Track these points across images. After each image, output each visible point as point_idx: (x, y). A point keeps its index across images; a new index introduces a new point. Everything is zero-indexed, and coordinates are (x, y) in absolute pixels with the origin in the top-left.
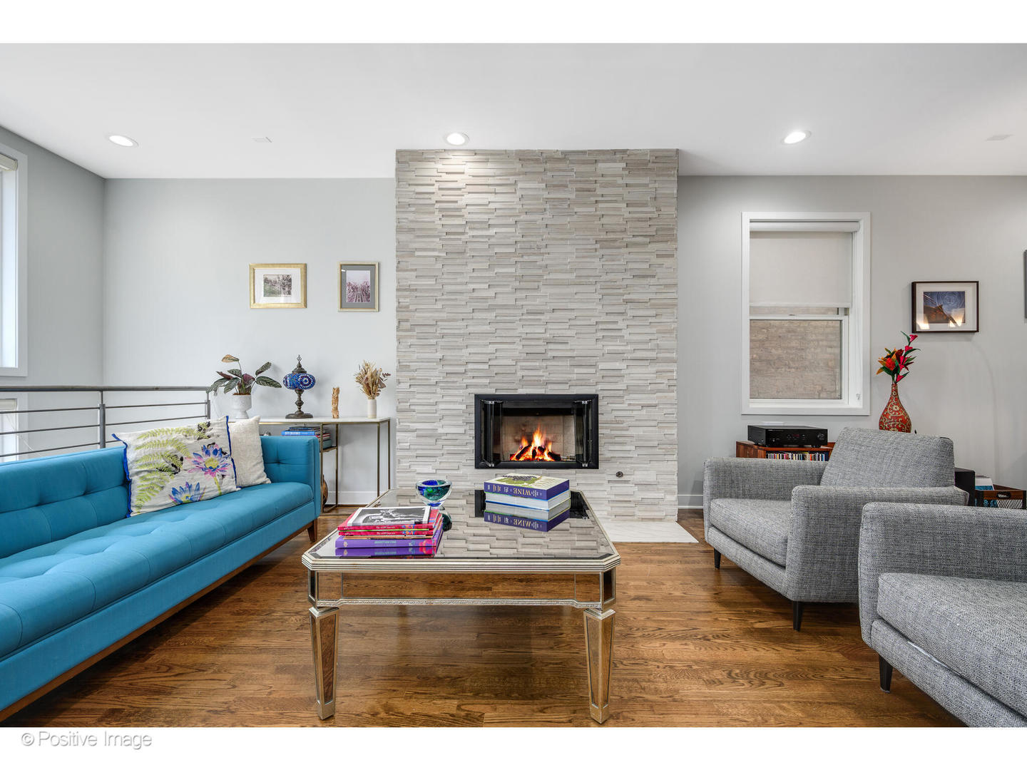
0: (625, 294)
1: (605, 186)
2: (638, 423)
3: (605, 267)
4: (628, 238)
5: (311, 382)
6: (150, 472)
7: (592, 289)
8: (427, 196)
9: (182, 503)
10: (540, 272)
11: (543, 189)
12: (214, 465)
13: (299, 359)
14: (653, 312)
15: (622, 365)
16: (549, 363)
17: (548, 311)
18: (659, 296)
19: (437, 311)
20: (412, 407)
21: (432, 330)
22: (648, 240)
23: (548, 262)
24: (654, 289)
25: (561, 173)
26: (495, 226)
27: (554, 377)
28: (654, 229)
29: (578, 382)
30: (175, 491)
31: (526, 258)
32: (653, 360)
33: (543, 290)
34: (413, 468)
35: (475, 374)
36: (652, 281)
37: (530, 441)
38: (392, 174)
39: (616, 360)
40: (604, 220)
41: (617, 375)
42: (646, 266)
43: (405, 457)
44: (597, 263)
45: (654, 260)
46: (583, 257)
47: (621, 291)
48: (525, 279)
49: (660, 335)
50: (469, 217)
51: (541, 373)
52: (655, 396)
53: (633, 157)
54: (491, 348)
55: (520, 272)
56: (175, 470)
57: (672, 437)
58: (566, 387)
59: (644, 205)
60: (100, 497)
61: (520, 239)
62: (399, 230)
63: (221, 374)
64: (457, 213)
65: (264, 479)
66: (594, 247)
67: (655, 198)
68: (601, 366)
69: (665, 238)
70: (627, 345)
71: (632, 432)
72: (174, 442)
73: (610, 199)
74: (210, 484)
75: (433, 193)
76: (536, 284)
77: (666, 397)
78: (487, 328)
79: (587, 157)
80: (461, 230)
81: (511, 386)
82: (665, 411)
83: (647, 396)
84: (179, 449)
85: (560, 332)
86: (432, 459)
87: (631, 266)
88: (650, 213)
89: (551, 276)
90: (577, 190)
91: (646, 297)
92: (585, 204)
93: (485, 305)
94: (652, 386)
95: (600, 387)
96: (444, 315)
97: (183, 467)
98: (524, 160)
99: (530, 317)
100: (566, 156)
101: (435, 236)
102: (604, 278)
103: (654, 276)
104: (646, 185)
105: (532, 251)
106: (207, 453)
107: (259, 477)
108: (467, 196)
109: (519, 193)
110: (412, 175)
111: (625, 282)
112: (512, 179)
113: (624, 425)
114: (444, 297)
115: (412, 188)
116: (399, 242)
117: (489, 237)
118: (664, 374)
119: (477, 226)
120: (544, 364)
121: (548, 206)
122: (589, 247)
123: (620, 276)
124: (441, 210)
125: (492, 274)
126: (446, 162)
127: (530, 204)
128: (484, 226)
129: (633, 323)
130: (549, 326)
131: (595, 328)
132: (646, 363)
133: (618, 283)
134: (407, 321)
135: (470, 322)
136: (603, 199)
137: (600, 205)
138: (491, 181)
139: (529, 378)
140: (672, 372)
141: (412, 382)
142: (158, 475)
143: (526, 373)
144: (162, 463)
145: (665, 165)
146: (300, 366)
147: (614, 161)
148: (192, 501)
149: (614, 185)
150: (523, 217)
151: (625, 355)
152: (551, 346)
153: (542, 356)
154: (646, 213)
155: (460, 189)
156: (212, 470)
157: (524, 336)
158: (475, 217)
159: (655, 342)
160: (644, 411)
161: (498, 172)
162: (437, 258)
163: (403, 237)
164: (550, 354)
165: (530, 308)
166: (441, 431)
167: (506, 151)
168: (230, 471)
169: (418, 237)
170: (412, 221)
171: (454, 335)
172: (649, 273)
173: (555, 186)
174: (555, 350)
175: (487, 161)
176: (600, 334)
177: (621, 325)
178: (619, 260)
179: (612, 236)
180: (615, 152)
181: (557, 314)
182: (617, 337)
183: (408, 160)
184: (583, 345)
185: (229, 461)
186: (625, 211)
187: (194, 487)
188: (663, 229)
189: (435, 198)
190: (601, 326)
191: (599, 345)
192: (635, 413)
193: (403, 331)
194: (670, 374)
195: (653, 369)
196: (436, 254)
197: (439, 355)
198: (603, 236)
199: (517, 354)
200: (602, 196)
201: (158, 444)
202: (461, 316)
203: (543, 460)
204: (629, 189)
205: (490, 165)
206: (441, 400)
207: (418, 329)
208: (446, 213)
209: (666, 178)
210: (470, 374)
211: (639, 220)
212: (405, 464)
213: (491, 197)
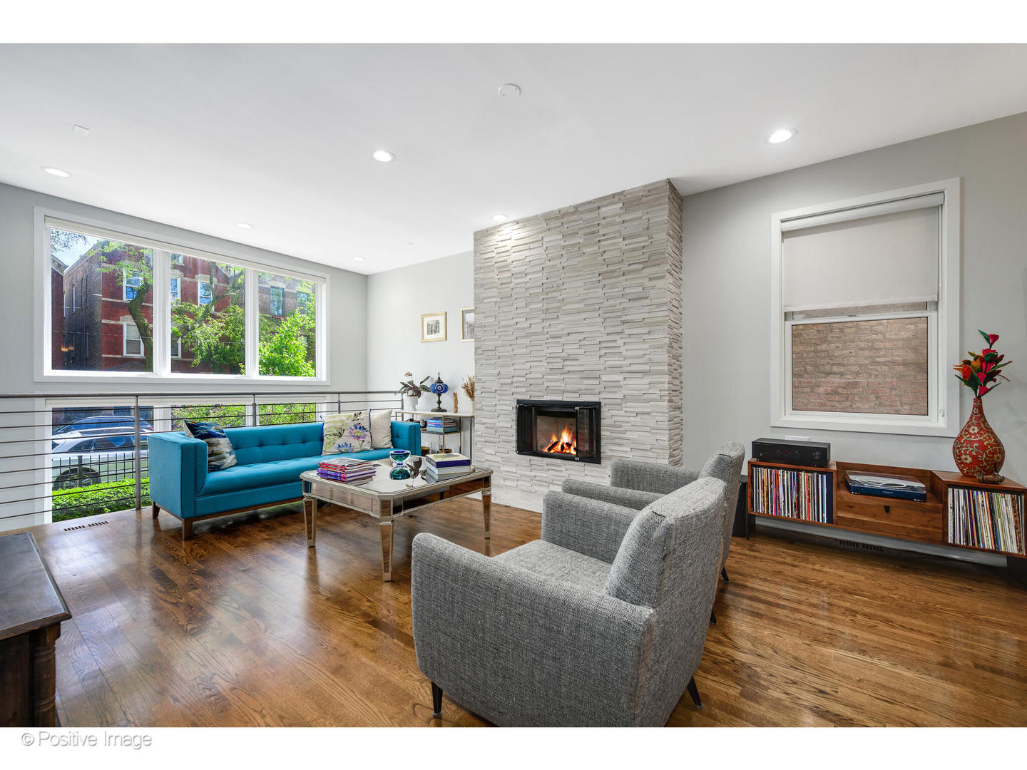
0: (623, 316)
1: (606, 226)
2: (633, 428)
3: (607, 295)
4: (625, 268)
5: (445, 389)
6: (330, 435)
7: (596, 314)
8: (490, 260)
9: (343, 453)
10: (559, 305)
11: (561, 239)
12: (359, 435)
13: (439, 374)
14: (646, 330)
15: (620, 378)
16: (565, 376)
17: (564, 335)
18: (653, 315)
19: (496, 340)
20: (483, 407)
21: (493, 353)
22: (641, 266)
23: (564, 296)
24: (646, 309)
25: (574, 223)
26: (530, 273)
27: (569, 388)
28: (646, 256)
29: (586, 392)
30: (339, 446)
31: (550, 295)
32: (645, 373)
33: (563, 319)
34: (484, 449)
35: (518, 385)
36: (646, 302)
37: (559, 437)
38: (472, 248)
39: (616, 373)
40: (605, 256)
41: (616, 386)
42: (641, 289)
43: (479, 442)
44: (600, 292)
45: (647, 283)
46: (590, 289)
47: (618, 314)
48: (549, 311)
49: (653, 350)
50: (514, 270)
51: (559, 384)
52: (649, 404)
53: (628, 196)
54: (528, 365)
55: (546, 306)
56: (340, 435)
57: (662, 443)
58: (577, 395)
59: (639, 235)
60: (308, 444)
61: (545, 281)
62: (476, 286)
63: (403, 383)
64: (507, 269)
65: (390, 445)
66: (597, 279)
67: (648, 227)
68: (604, 378)
69: (657, 262)
70: (624, 360)
71: (628, 435)
72: (343, 421)
73: (609, 236)
74: (356, 444)
75: (493, 257)
76: (556, 314)
77: (658, 406)
78: (525, 351)
79: (593, 206)
80: (509, 281)
81: (540, 394)
82: (657, 419)
83: (641, 404)
84: (343, 425)
85: (573, 351)
86: (494, 445)
87: (627, 291)
88: (644, 241)
89: (568, 307)
90: (585, 235)
91: (640, 317)
92: (591, 245)
93: (524, 334)
94: (645, 395)
95: (603, 395)
96: (499, 343)
97: (343, 434)
98: (548, 220)
99: (552, 341)
100: (577, 209)
101: (495, 287)
102: (606, 304)
103: (647, 298)
104: (640, 218)
105: (553, 289)
106: (356, 428)
107: (386, 444)
108: (513, 255)
109: (545, 247)
110: (482, 247)
111: (623, 306)
112: (540, 236)
113: (622, 429)
114: (500, 330)
115: (482, 257)
116: (475, 295)
117: (526, 283)
118: (657, 385)
119: (519, 275)
120: (562, 377)
121: (563, 252)
122: (594, 279)
123: (618, 301)
124: (498, 268)
125: (528, 310)
126: (500, 233)
127: (551, 253)
128: (522, 275)
129: (629, 340)
130: (566, 347)
131: (599, 346)
132: (641, 375)
133: (617, 307)
134: (480, 348)
135: (515, 347)
136: (604, 237)
137: (603, 243)
138: (528, 240)
139: (552, 388)
140: (663, 383)
141: (483, 390)
142: (333, 437)
143: (549, 384)
144: (335, 432)
145: (657, 196)
146: (439, 378)
147: (614, 204)
148: (347, 452)
149: (613, 224)
150: (548, 263)
151: (624, 369)
152: (567, 363)
153: (560, 370)
154: (641, 242)
155: (508, 251)
156: (358, 438)
157: (548, 355)
158: (517, 270)
159: (648, 356)
160: (638, 419)
161: (531, 233)
162: (496, 302)
163: (478, 291)
164: (567, 369)
165: (553, 333)
166: (498, 425)
167: (536, 216)
168: (368, 439)
169: (486, 289)
170: (482, 279)
171: (505, 356)
172: (642, 295)
173: (569, 235)
174: (570, 366)
175: (524, 227)
176: (603, 351)
177: (620, 343)
178: (617, 288)
179: (611, 268)
180: (614, 196)
181: (571, 337)
182: (616, 353)
183: (481, 237)
184: (590, 361)
185: (368, 433)
186: (622, 245)
187: (349, 445)
188: (655, 254)
189: (494, 260)
190: (604, 345)
191: (602, 361)
192: (631, 419)
193: (478, 355)
194: (662, 385)
195: (647, 380)
196: (495, 299)
197: (497, 371)
198: (605, 269)
199: (543, 369)
200: (604, 235)
201: (334, 422)
202: (509, 343)
203: (570, 453)
204: (626, 225)
205: (526, 229)
206: (498, 403)
207: (486, 353)
208: (501, 270)
209: (658, 208)
210: (515, 385)
211: (633, 250)
212: (479, 446)
213: (527, 253)
